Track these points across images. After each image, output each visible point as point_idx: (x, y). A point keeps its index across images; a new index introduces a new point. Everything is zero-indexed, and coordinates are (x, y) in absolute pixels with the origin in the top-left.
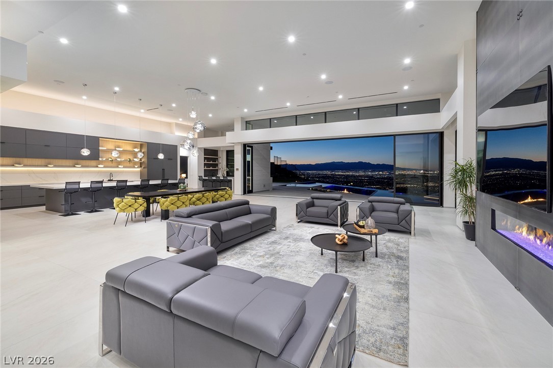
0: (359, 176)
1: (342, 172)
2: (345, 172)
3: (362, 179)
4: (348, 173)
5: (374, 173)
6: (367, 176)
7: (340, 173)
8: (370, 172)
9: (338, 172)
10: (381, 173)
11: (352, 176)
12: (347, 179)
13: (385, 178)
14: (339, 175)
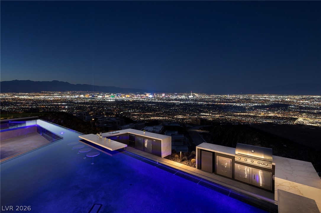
0: (54, 101)
1: (30, 96)
2: (34, 96)
3: (58, 105)
4: (38, 97)
5: (73, 97)
6: (65, 101)
7: (25, 97)
8: (69, 95)
9: (23, 95)
10: (82, 96)
11: (44, 101)
12: (37, 105)
13: (87, 103)
14: (24, 100)
